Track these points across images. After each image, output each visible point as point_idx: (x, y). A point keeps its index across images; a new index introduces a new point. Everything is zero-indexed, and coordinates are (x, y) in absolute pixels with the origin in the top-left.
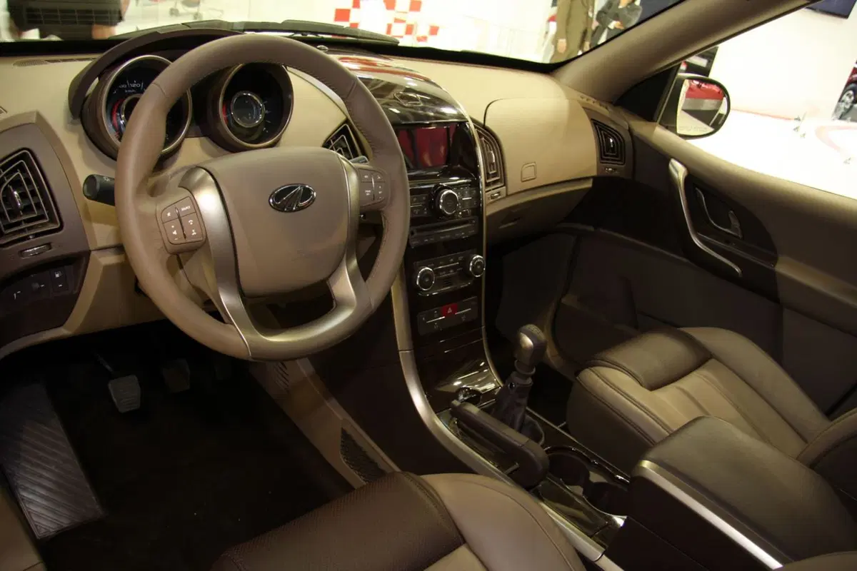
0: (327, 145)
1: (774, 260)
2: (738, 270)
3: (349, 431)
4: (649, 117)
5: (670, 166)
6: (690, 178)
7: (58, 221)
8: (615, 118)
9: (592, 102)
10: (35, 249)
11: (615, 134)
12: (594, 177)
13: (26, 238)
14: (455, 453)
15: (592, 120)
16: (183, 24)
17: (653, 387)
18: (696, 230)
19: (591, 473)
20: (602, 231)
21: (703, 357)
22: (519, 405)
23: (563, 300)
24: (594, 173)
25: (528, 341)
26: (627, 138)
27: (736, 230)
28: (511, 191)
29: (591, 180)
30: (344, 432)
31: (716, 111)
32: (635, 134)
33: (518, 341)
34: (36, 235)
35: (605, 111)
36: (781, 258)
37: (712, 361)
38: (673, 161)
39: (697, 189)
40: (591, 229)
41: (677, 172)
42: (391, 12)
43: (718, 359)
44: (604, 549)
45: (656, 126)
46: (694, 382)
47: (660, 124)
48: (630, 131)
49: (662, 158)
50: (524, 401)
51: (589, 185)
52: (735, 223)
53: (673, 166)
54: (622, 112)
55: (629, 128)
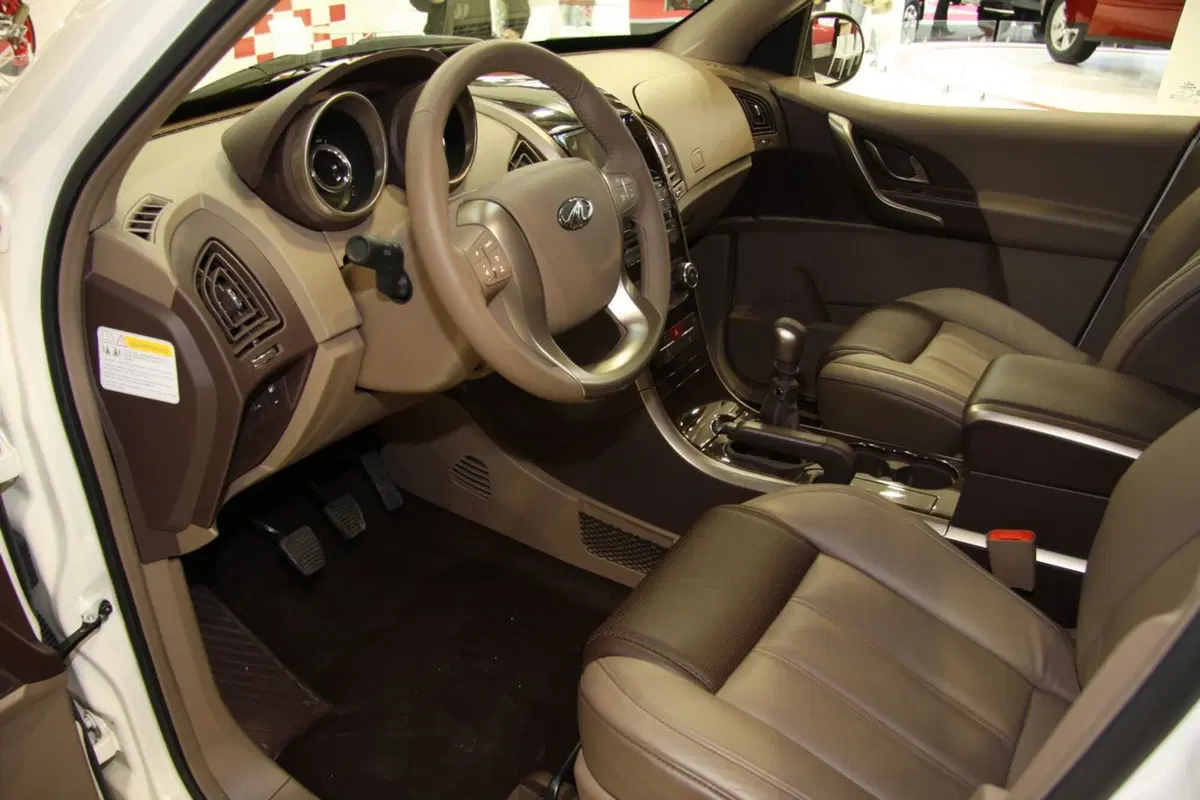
0: (510, 168)
1: (973, 197)
2: (937, 219)
3: (589, 513)
4: (788, 72)
5: (830, 121)
6: (857, 129)
7: (276, 315)
8: (752, 81)
9: (720, 67)
10: (262, 357)
11: (758, 99)
12: (752, 154)
13: (251, 346)
14: (742, 485)
15: (731, 88)
16: (251, 68)
17: (910, 359)
18: (879, 186)
19: (888, 462)
20: (764, 218)
21: (936, 323)
22: (793, 411)
23: (734, 315)
24: (753, 150)
25: (786, 335)
26: (771, 99)
27: (921, 177)
28: (689, 185)
29: (750, 159)
30: (582, 515)
31: (832, 56)
32: (779, 94)
33: (776, 338)
34: (261, 338)
35: (739, 75)
36: (980, 195)
37: (945, 324)
38: (831, 115)
39: (867, 141)
40: (750, 219)
41: (841, 127)
42: (310, 28)
43: (950, 321)
44: (947, 521)
45: (798, 81)
46: (939, 346)
47: (800, 76)
48: (773, 92)
49: (816, 115)
50: (795, 406)
51: (748, 164)
52: (918, 167)
53: (833, 120)
54: (756, 72)
55: (771, 88)
